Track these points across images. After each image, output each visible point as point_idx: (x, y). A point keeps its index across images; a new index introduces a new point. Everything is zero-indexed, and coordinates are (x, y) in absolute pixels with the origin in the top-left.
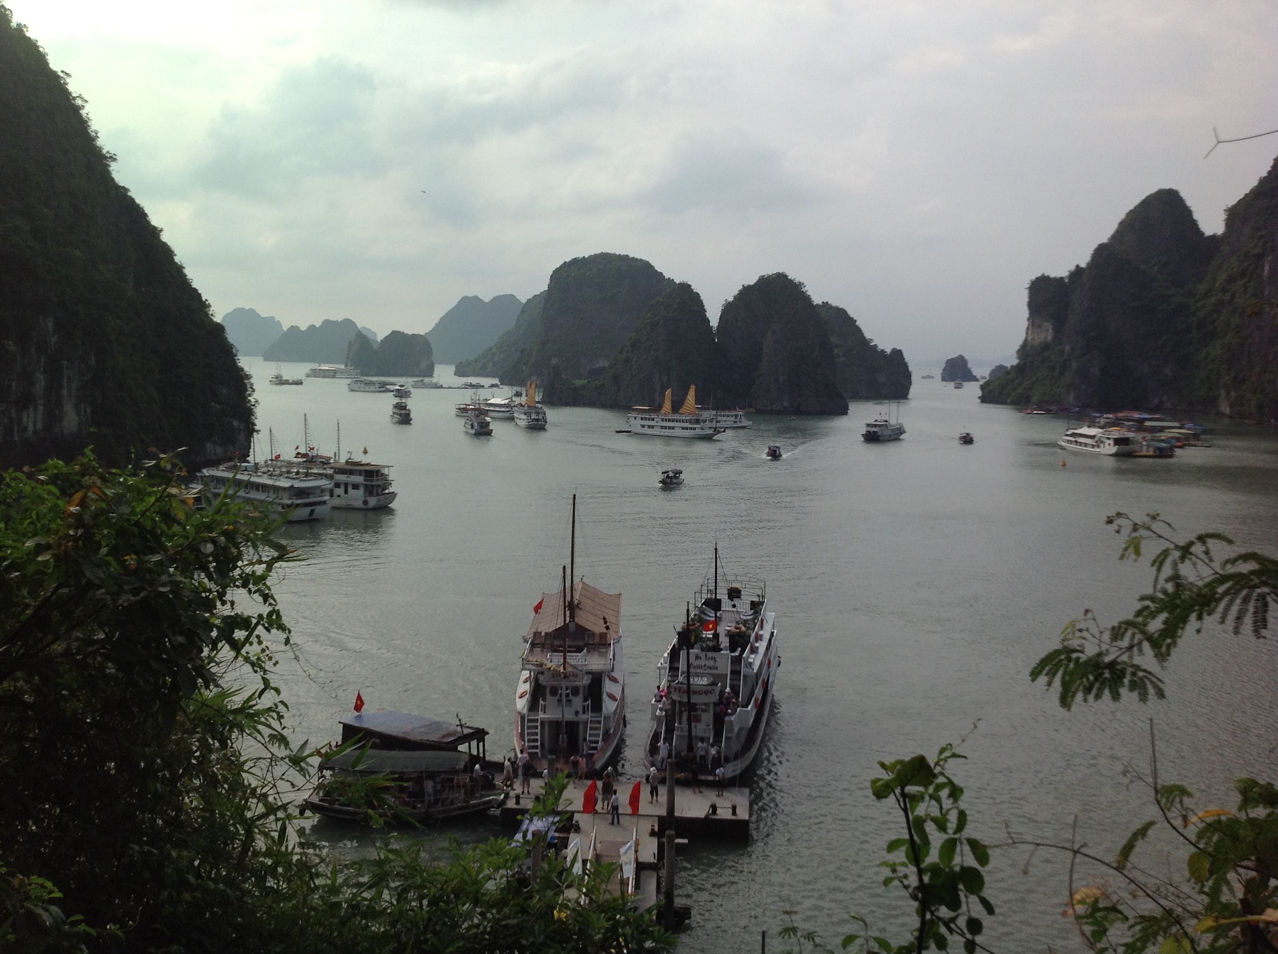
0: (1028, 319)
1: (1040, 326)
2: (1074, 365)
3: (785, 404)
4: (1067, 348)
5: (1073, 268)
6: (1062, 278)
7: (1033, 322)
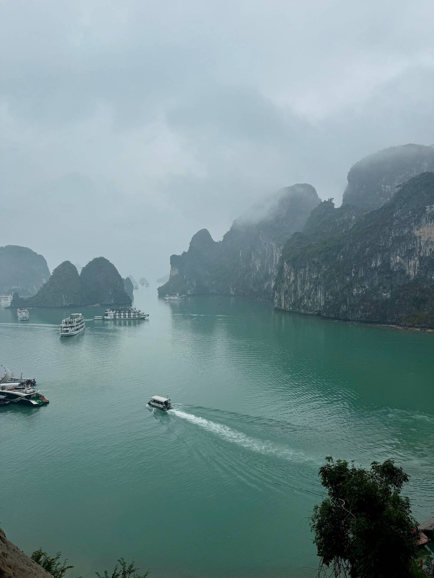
0: (171, 268)
1: (175, 270)
2: (188, 282)
3: (112, 302)
4: (185, 277)
5: (183, 252)
6: (180, 255)
7: (173, 269)
